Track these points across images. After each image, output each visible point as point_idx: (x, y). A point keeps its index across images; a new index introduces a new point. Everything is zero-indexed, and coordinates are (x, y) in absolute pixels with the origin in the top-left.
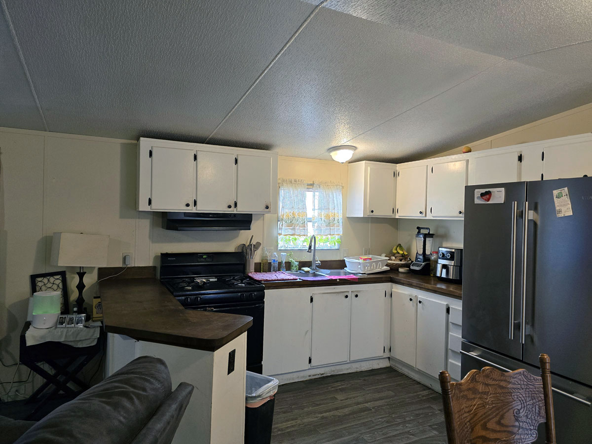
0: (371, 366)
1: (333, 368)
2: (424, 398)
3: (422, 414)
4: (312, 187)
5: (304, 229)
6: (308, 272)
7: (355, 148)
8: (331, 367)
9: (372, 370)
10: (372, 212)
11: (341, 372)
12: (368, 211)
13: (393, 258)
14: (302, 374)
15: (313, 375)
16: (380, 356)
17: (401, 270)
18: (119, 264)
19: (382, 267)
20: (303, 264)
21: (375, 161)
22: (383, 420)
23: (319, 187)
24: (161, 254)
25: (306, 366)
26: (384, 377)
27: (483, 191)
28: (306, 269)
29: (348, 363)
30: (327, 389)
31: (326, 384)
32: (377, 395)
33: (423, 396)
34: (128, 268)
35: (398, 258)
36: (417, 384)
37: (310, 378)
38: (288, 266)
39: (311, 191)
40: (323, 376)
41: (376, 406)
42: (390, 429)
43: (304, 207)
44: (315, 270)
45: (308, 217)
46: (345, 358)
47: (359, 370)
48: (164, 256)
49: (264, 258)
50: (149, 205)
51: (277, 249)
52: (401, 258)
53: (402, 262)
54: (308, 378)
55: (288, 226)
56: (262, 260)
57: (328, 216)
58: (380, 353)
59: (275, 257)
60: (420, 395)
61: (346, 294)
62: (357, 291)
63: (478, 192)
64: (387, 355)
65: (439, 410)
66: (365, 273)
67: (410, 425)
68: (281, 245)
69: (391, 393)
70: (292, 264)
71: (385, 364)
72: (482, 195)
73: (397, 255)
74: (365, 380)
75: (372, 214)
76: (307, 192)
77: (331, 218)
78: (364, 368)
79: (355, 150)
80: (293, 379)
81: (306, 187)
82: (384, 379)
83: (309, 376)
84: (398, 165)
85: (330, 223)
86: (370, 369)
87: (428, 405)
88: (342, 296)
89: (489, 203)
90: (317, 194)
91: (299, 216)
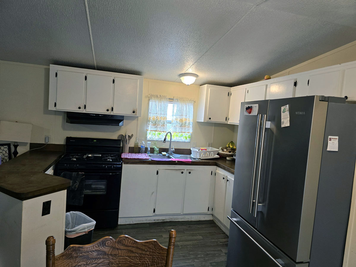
0: (199, 218)
1: (171, 217)
2: (221, 244)
3: (211, 254)
4: (172, 100)
5: (164, 128)
6: (165, 155)
7: (196, 76)
8: (171, 216)
9: (199, 221)
10: (210, 119)
11: (177, 220)
12: (207, 119)
13: (225, 150)
14: (149, 218)
15: (157, 220)
16: (205, 212)
17: (228, 158)
18: (43, 142)
19: (214, 155)
20: (162, 150)
21: (214, 85)
22: (182, 255)
23: (178, 101)
25: (152, 213)
26: (203, 227)
28: (164, 153)
29: (181, 215)
30: (161, 230)
31: (163, 226)
32: (190, 238)
33: (221, 242)
34: (47, 144)
35: (228, 150)
36: (223, 234)
37: (155, 221)
38: (152, 151)
39: (172, 103)
40: (163, 221)
41: (183, 245)
42: (182, 262)
43: (166, 114)
44: (170, 154)
45: (167, 120)
46: (179, 211)
47: (190, 220)
49: (136, 144)
50: (55, 107)
51: (146, 139)
52: (230, 150)
53: (230, 153)
54: (154, 221)
55: (153, 125)
56: (135, 145)
57: (181, 120)
58: (206, 211)
59: (143, 144)
60: (219, 241)
61: (182, 171)
62: (191, 170)
64: (210, 212)
65: (226, 253)
66: (200, 159)
67: (197, 261)
68: (149, 136)
69: (201, 237)
70: (155, 149)
71: (208, 218)
73: (228, 148)
74: (189, 227)
75: (210, 120)
76: (169, 104)
77: (184, 122)
78: (194, 219)
79: (197, 77)
80: (143, 221)
81: (168, 100)
82: (203, 228)
83: (154, 220)
84: (232, 88)
85: (182, 125)
86: (198, 220)
87: (220, 249)
88: (180, 172)
90: (176, 105)
91: (161, 119)
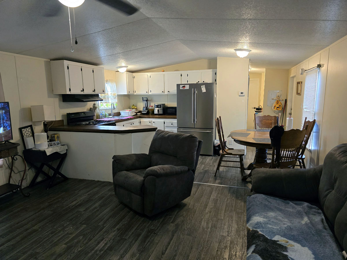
24: (67, 113)
27: (183, 85)
48: (69, 115)
63: (181, 86)
72: (183, 87)
89: (185, 89)
